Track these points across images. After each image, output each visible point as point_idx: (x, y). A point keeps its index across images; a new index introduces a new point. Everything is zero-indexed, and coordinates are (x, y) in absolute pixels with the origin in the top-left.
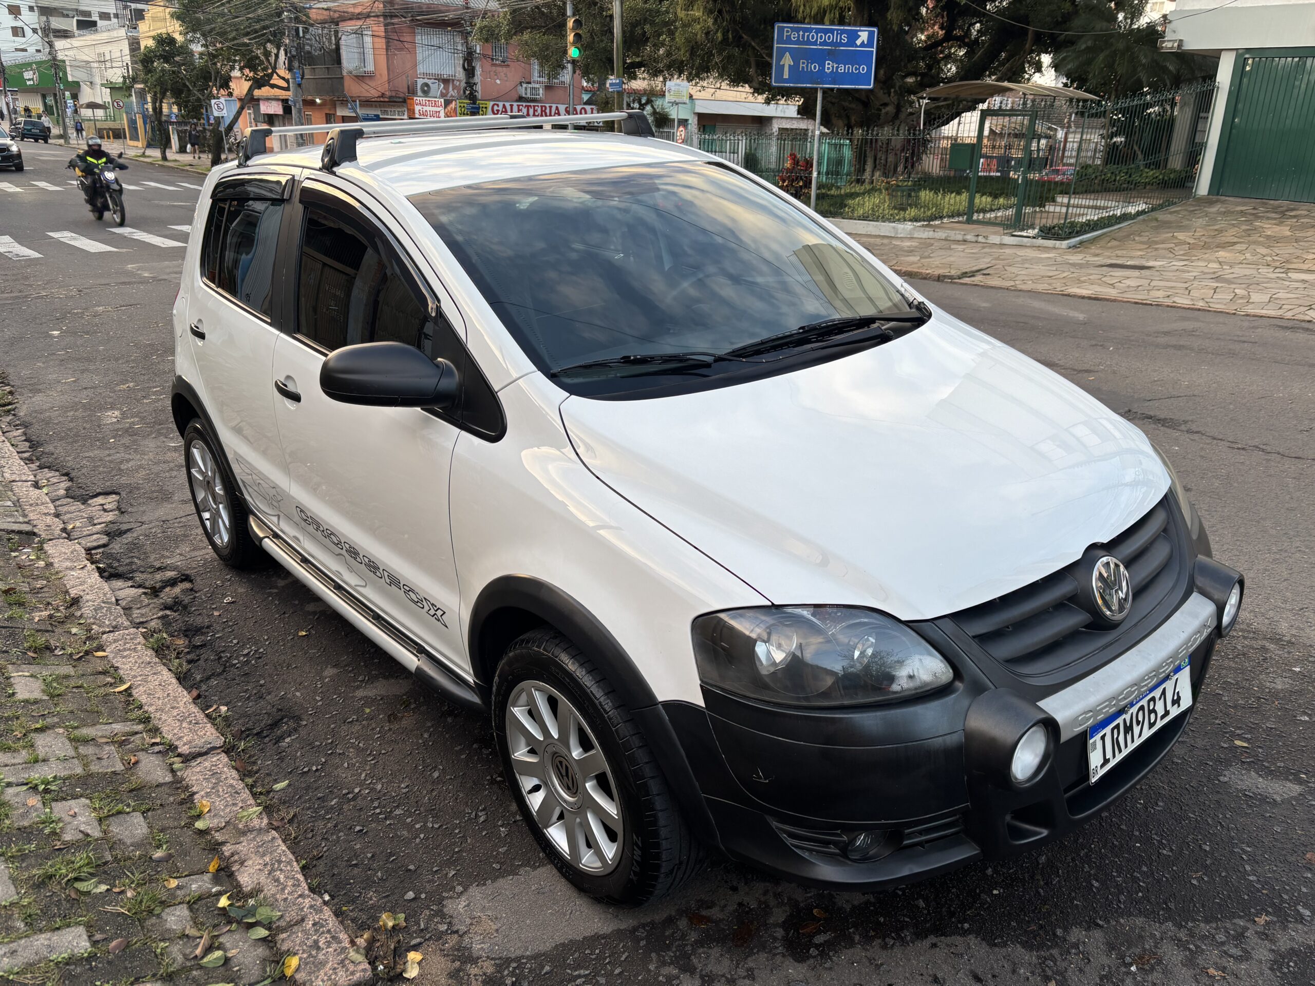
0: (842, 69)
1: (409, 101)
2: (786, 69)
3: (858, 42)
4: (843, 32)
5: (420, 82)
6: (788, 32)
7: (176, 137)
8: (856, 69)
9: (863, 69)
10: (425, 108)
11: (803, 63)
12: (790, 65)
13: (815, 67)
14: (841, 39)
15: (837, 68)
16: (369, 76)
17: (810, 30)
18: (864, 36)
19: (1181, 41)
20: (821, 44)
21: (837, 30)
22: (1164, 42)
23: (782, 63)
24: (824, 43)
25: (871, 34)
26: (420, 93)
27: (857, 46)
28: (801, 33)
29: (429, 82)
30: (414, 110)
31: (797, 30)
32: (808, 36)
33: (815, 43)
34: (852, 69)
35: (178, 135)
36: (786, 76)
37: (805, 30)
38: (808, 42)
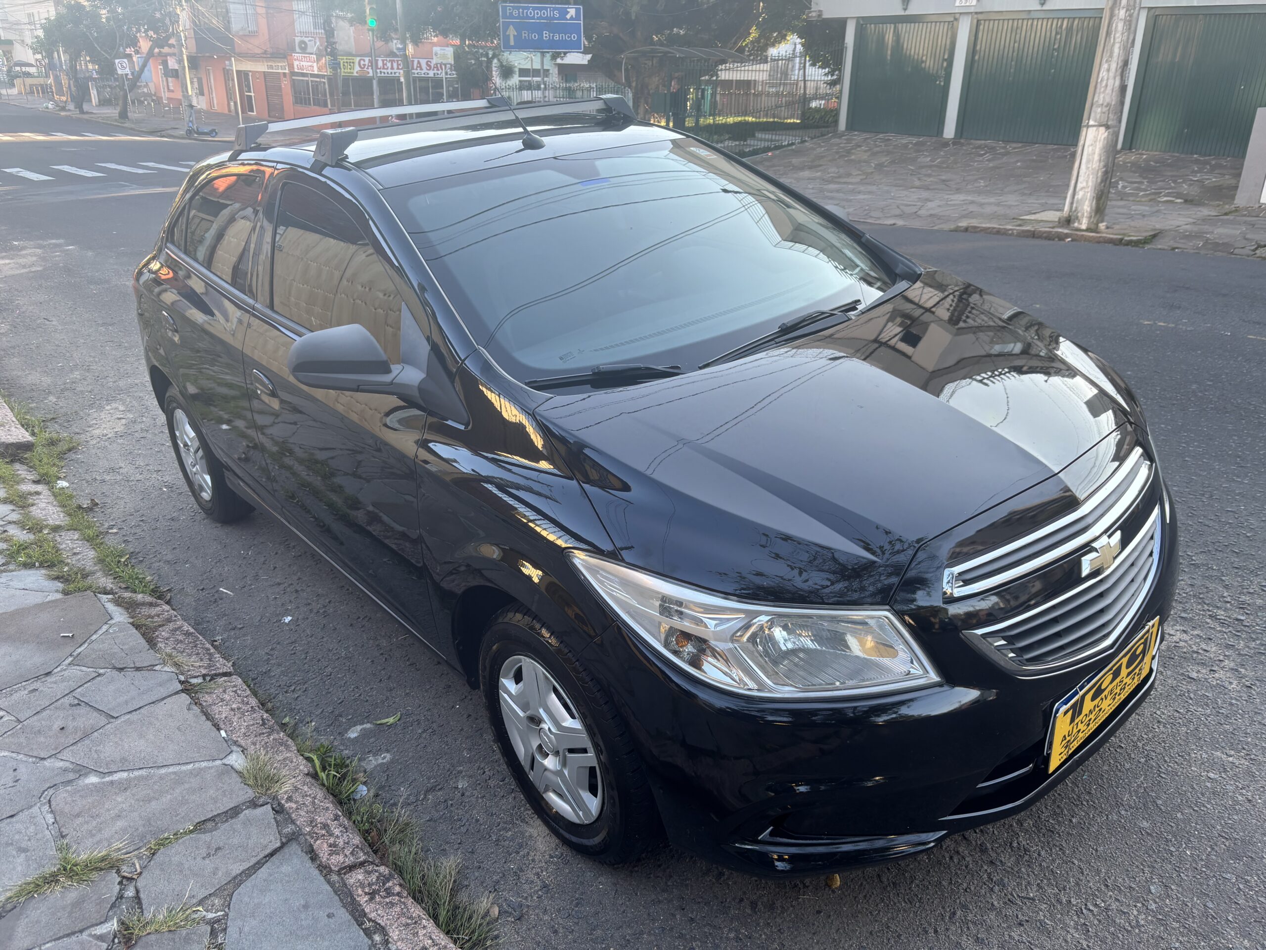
0: (557, 37)
1: (289, 58)
2: (512, 38)
3: (568, 16)
4: (555, 9)
5: (297, 40)
6: (510, 9)
7: (95, 92)
8: (568, 37)
9: (574, 37)
10: (302, 63)
11: (525, 33)
12: (514, 35)
13: (535, 36)
14: (554, 14)
15: (553, 36)
16: (253, 34)
17: (528, 8)
18: (572, 12)
19: (820, 11)
20: (538, 18)
21: (550, 8)
22: (811, 12)
23: (507, 33)
24: (540, 18)
25: (578, 10)
26: (298, 50)
27: (567, 20)
28: (521, 10)
29: (306, 40)
30: (293, 64)
31: (518, 8)
32: (527, 13)
33: (533, 18)
34: (566, 37)
35: (97, 90)
36: (512, 43)
37: (524, 8)
38: (528, 18)
